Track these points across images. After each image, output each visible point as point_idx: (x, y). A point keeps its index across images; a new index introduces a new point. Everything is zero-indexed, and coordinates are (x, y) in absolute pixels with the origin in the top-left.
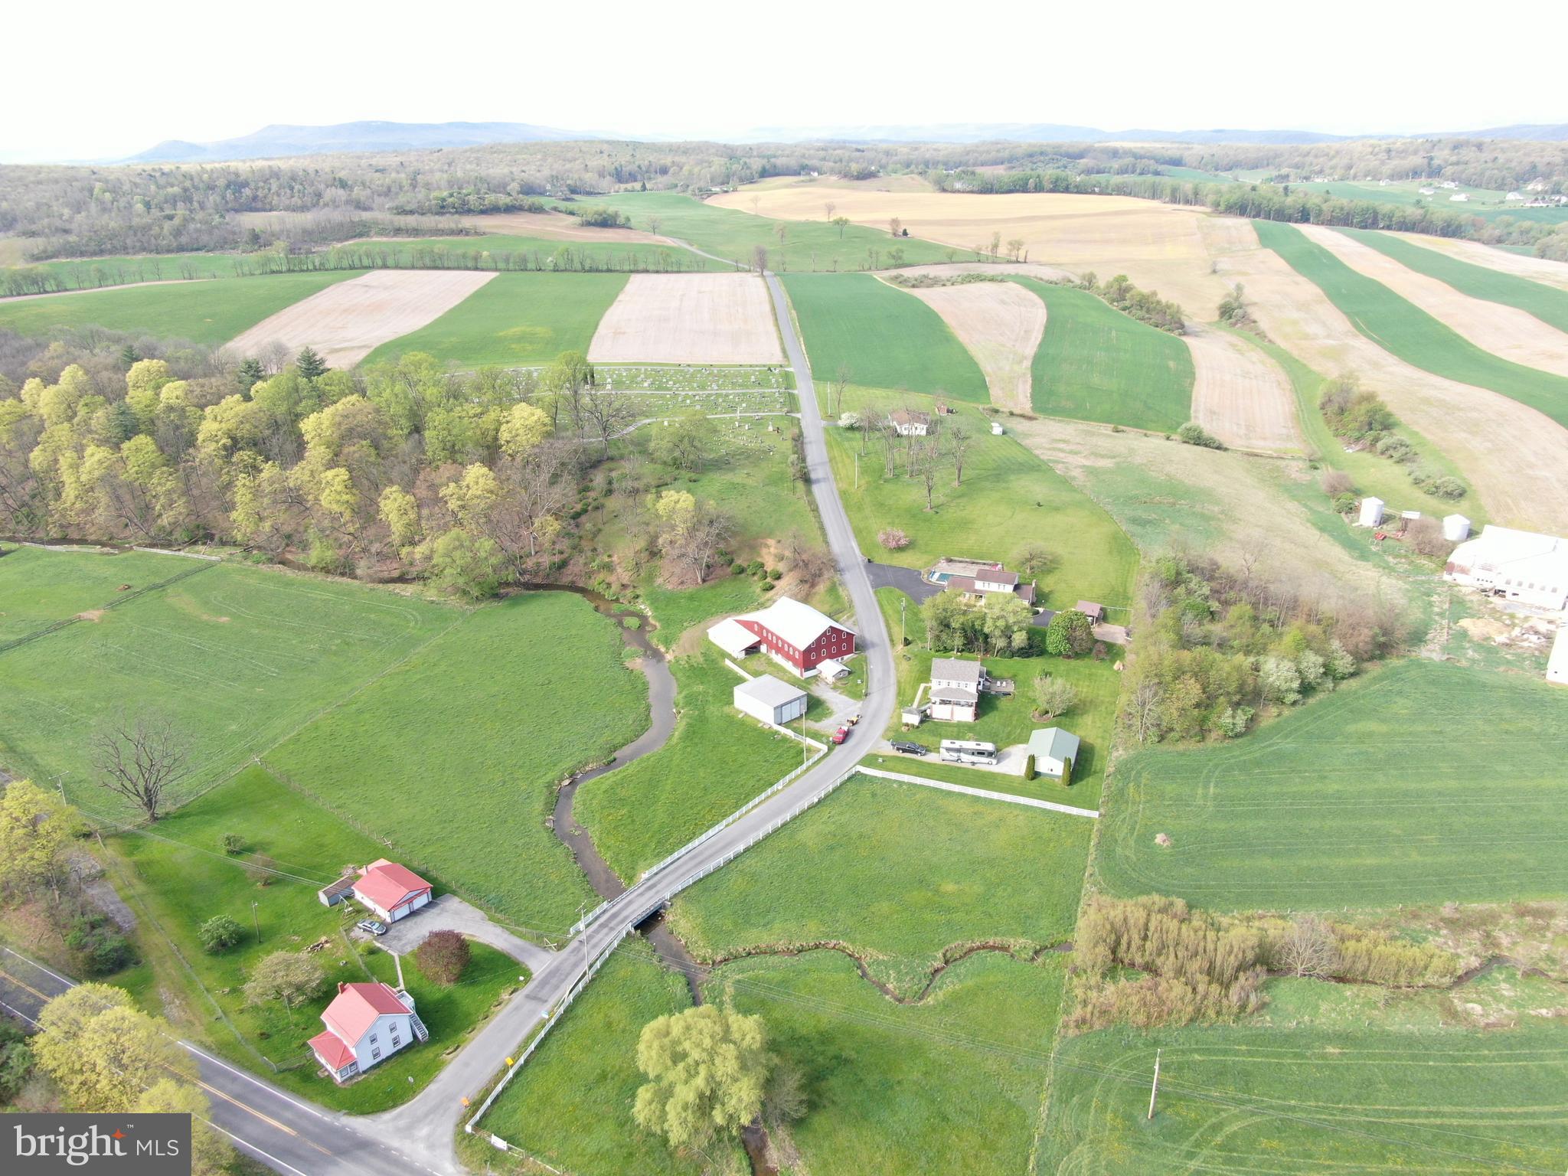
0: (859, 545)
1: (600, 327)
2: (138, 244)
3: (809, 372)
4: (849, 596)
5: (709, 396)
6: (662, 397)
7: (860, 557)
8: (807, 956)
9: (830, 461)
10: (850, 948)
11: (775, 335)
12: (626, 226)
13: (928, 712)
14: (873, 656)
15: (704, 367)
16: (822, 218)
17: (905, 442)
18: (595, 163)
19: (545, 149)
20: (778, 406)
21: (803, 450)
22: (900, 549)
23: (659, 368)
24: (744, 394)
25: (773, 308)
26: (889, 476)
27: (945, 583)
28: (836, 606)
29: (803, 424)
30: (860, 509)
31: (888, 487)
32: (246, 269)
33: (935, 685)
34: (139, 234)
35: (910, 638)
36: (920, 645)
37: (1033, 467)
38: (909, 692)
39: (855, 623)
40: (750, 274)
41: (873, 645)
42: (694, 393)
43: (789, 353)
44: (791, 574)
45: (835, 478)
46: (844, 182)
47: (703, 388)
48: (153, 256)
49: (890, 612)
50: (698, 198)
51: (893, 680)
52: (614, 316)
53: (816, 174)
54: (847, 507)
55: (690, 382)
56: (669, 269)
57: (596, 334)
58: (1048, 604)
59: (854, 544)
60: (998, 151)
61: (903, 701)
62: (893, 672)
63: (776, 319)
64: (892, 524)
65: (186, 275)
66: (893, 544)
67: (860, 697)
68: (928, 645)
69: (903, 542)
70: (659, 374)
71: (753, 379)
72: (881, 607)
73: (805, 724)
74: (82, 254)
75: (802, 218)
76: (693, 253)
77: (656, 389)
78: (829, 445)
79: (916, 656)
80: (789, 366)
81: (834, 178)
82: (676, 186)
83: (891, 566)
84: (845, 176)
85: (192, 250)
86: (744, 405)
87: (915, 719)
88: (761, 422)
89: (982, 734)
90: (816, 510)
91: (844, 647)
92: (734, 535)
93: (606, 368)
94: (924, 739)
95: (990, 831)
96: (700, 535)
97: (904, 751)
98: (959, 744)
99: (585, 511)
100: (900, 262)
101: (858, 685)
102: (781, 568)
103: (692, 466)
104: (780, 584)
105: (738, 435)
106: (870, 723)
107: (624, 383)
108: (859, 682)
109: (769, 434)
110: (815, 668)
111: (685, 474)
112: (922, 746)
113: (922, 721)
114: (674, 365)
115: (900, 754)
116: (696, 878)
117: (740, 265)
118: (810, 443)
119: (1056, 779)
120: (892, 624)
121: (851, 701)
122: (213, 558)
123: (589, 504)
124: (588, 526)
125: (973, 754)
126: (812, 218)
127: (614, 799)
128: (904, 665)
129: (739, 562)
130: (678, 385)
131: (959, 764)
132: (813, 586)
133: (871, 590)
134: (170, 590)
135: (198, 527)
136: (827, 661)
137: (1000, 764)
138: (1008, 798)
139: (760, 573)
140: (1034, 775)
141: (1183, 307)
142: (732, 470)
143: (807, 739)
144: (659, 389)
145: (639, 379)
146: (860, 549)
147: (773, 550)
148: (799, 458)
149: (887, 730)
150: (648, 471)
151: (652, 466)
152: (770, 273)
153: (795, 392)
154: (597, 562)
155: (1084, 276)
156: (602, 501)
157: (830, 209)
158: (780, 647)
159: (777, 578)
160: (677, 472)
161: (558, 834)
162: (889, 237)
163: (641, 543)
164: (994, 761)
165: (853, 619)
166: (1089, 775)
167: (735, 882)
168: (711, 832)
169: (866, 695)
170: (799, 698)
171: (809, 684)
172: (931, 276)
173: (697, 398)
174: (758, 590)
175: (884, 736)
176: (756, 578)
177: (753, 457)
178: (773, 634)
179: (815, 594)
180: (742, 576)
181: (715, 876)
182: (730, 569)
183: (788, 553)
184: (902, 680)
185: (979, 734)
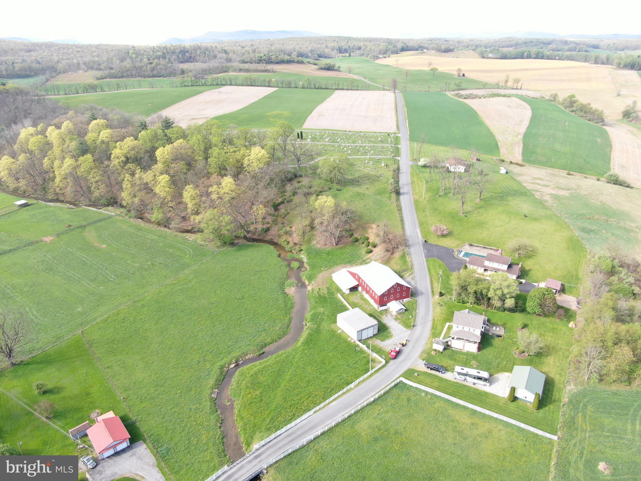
0: (421, 231)
1: (313, 113)
2: (137, 74)
3: (408, 137)
4: (411, 262)
5: (357, 146)
6: (333, 146)
7: (421, 239)
9: (412, 183)
12: (338, 70)
13: (449, 343)
14: (420, 300)
15: (357, 132)
17: (452, 176)
18: (331, 45)
19: (311, 40)
20: (389, 153)
21: (398, 177)
22: (443, 236)
23: (335, 132)
24: (374, 146)
25: (396, 106)
26: (442, 193)
27: (467, 259)
28: (404, 267)
29: (400, 163)
30: (424, 210)
31: (441, 199)
32: (175, 85)
33: (455, 326)
34: (138, 70)
35: (443, 292)
36: (449, 297)
38: (439, 327)
39: (413, 279)
40: (389, 92)
41: (422, 294)
42: (349, 145)
43: (400, 127)
44: (382, 245)
45: (413, 192)
47: (354, 143)
49: (433, 273)
50: (372, 60)
51: (430, 318)
53: (426, 50)
54: (417, 209)
55: (348, 139)
56: (353, 88)
57: (310, 117)
58: (527, 278)
59: (418, 231)
60: (510, 41)
61: (435, 333)
62: (431, 312)
63: (397, 111)
64: (440, 221)
65: (151, 87)
66: (439, 233)
67: (410, 327)
68: (454, 297)
69: (445, 232)
70: (334, 135)
71: (379, 139)
72: (429, 269)
73: (375, 342)
74: (114, 78)
76: (365, 82)
77: (332, 142)
78: (412, 175)
79: (446, 304)
80: (399, 133)
81: (433, 52)
82: (364, 54)
83: (437, 246)
84: (439, 51)
85: (157, 77)
86: (372, 152)
87: (441, 348)
88: (379, 161)
89: (482, 362)
90: (400, 210)
91: (404, 294)
92: (354, 221)
93: (310, 131)
94: (445, 362)
95: (481, 441)
96: (337, 220)
97: (431, 369)
98: (466, 370)
99: (283, 203)
100: (460, 88)
101: (409, 319)
102: (377, 241)
103: (339, 182)
104: (376, 250)
105: (366, 167)
106: (413, 346)
107: (316, 138)
108: (410, 317)
109: (382, 167)
110: (386, 305)
111: (335, 186)
112: (442, 366)
113: (445, 349)
114: (343, 131)
115: (429, 371)
116: (286, 454)
117: (385, 87)
118: (403, 173)
119: (528, 404)
120: (434, 282)
121: (404, 329)
122: (113, 214)
123: (285, 199)
124: (282, 211)
125: (475, 378)
126: (422, 68)
127: (254, 383)
128: (438, 309)
129: (356, 235)
130: (342, 141)
131: (465, 383)
132: (393, 253)
133: (424, 259)
134: (87, 229)
135: (112, 198)
136: (394, 301)
137: (492, 386)
138: (495, 415)
139: (366, 243)
140: (514, 399)
141: (604, 111)
142: (360, 185)
143: (374, 353)
144: (333, 142)
145: (324, 137)
146: (421, 234)
147: (374, 231)
148: (395, 181)
149: (423, 352)
150: (317, 183)
151: (319, 181)
152: (398, 91)
153: (399, 146)
154: (283, 230)
155: (552, 95)
156: (292, 198)
157: (430, 64)
158: (368, 291)
159: (375, 246)
160: (332, 185)
161: (216, 403)
162: (456, 77)
163: (307, 222)
164: (488, 384)
165: (412, 276)
166: (551, 403)
167: (311, 459)
168: (304, 417)
169: (413, 326)
170: (373, 326)
171: (382, 314)
172: (474, 94)
173: (350, 147)
174: (364, 252)
175: (420, 357)
176: (363, 245)
177: (372, 179)
178: (365, 283)
179: (393, 258)
180: (357, 243)
181: (299, 452)
182: (351, 239)
183: (382, 234)
184: (436, 319)
185: (480, 362)
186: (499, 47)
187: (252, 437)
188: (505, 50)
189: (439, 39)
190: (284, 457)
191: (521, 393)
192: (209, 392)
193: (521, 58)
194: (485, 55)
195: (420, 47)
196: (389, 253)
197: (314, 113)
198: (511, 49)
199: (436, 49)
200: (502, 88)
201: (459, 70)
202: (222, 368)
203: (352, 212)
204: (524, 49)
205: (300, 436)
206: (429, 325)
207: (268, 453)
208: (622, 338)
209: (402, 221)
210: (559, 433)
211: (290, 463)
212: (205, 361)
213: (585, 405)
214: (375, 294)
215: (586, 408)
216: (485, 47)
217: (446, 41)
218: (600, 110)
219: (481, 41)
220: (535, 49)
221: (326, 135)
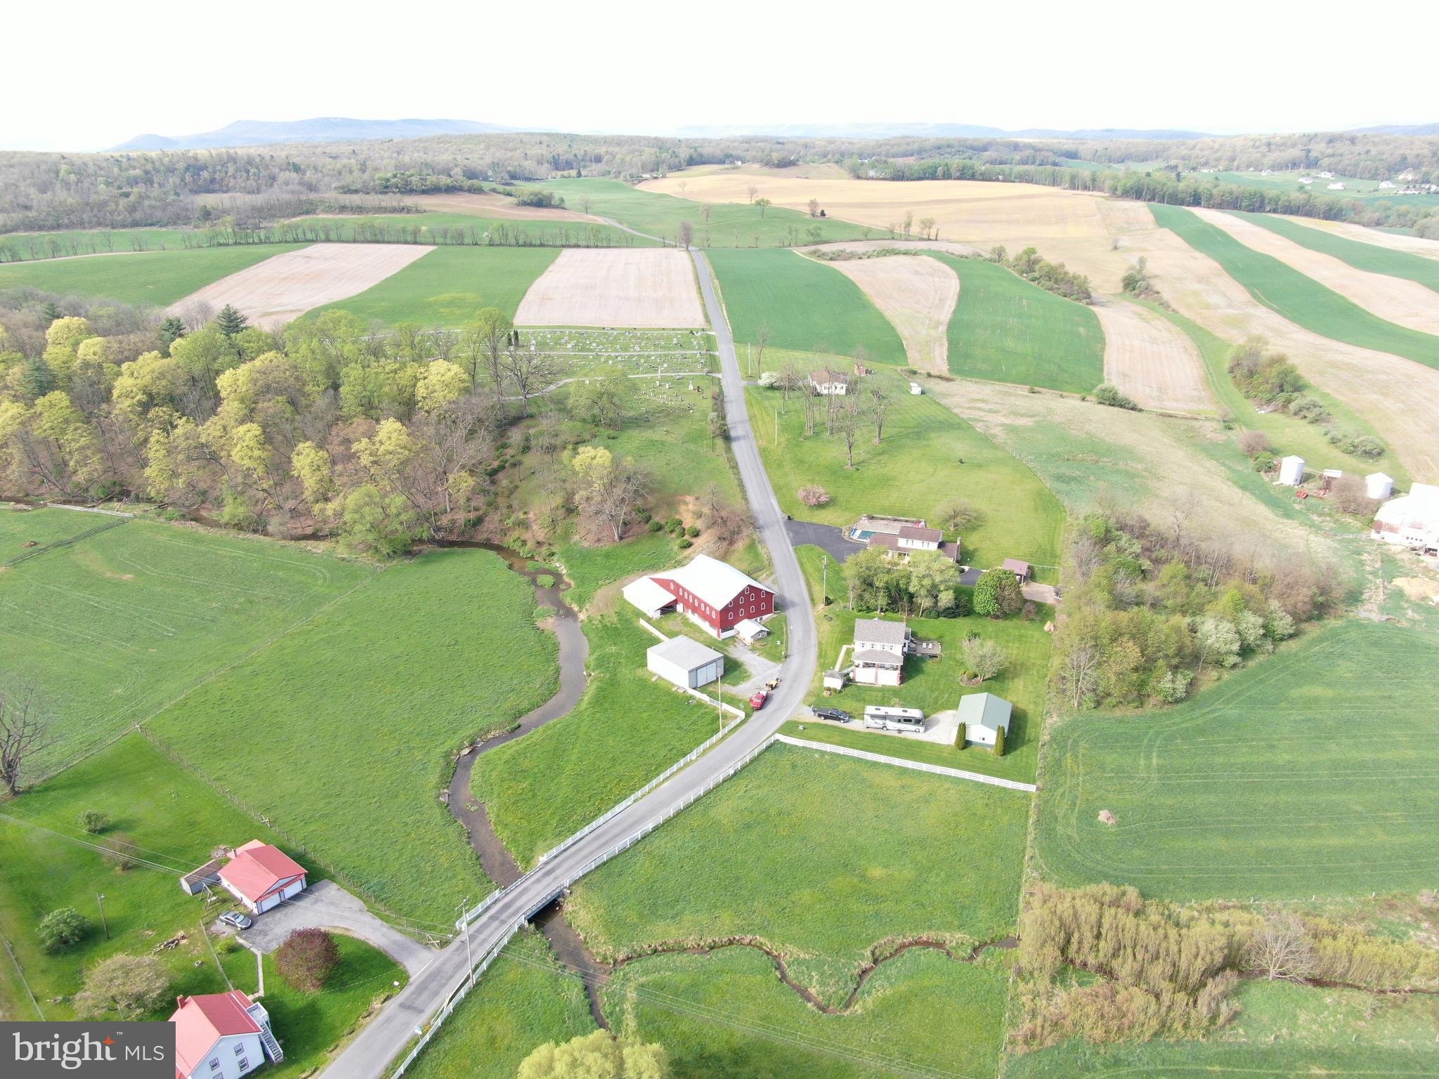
0: (779, 502)
1: (528, 294)
2: (94, 220)
3: (730, 334)
4: (768, 554)
5: (632, 356)
6: (584, 358)
7: (780, 516)
8: (720, 954)
9: (750, 419)
10: (768, 945)
11: (697, 303)
12: (560, 206)
13: (851, 675)
14: (794, 616)
15: (628, 330)
16: (745, 201)
17: (825, 401)
18: (534, 151)
19: (488, 140)
20: (699, 366)
21: (723, 408)
22: (820, 506)
23: (583, 331)
24: (666, 355)
25: (697, 279)
26: (809, 433)
27: (867, 541)
28: (755, 565)
29: (723, 383)
30: (780, 466)
31: (808, 444)
32: (194, 243)
33: (858, 646)
34: (95, 211)
35: (831, 597)
36: (842, 604)
37: (953, 425)
38: (831, 654)
39: (774, 582)
41: (793, 604)
42: (617, 354)
43: (711, 317)
44: (709, 531)
45: (755, 436)
46: (766, 170)
47: (626, 350)
48: (108, 230)
49: (810, 570)
50: (629, 184)
51: (814, 641)
52: (542, 284)
53: (739, 163)
54: (766, 464)
55: (612, 343)
56: (599, 244)
57: (524, 300)
58: (973, 562)
59: (774, 502)
60: (908, 144)
61: (825, 664)
62: (813, 633)
63: (700, 288)
64: (813, 481)
65: (137, 247)
66: (813, 501)
67: (780, 659)
68: (851, 604)
69: (823, 499)
70: (582, 336)
71: (675, 341)
72: (801, 564)
73: (721, 688)
74: (41, 228)
75: (727, 201)
76: (622, 231)
77: (579, 351)
78: (749, 404)
79: (837, 616)
80: (711, 329)
81: (756, 166)
82: (609, 172)
83: (811, 524)
84: (767, 164)
85: (146, 225)
86: (665, 365)
87: (837, 683)
88: (681, 381)
89: (909, 699)
90: (735, 467)
91: (763, 606)
92: (652, 491)
93: (531, 331)
94: (847, 705)
95: (919, 807)
96: (618, 492)
97: (826, 717)
98: (883, 710)
99: (502, 468)
100: (818, 239)
101: (777, 646)
102: (699, 524)
103: (612, 424)
104: (698, 542)
105: (658, 393)
106: (791, 687)
107: (548, 344)
108: (779, 643)
109: (689, 393)
110: (732, 628)
111: (604, 432)
112: (845, 712)
113: (844, 686)
114: (599, 328)
115: (822, 721)
116: (599, 862)
117: (667, 241)
118: (731, 401)
119: (989, 749)
120: (813, 583)
121: (771, 663)
122: (127, 515)
123: (506, 461)
124: (505, 483)
125: (899, 721)
126: (736, 200)
127: (515, 771)
128: (826, 626)
129: (657, 519)
130: (601, 347)
131: (884, 732)
132: (731, 543)
133: (791, 548)
134: (77, 547)
135: (115, 483)
136: (746, 621)
137: (928, 732)
138: (938, 770)
139: (678, 530)
140: (965, 744)
141: (1090, 278)
142: (652, 427)
143: (724, 704)
144: (583, 350)
145: (563, 341)
146: (780, 507)
147: (690, 507)
148: (718, 416)
149: (808, 694)
150: (567, 428)
151: (571, 424)
152: (694, 248)
153: (717, 354)
154: (513, 518)
155: (994, 250)
156: (519, 458)
157: (752, 192)
158: (697, 606)
159: (696, 534)
160: (597, 429)
161: (452, 810)
162: (808, 217)
163: (558, 500)
164: (922, 729)
165: (772, 577)
166: (1023, 744)
167: (643, 866)
168: (617, 809)
169: (786, 657)
170: (715, 661)
171: (727, 645)
172: (848, 250)
173: (619, 358)
174: (676, 548)
175: (804, 702)
176: (674, 535)
177: (672, 415)
178: (689, 593)
179: (733, 551)
180: (660, 533)
181: (621, 859)
182: (647, 527)
183: (706, 510)
184: (824, 642)
185: (905, 700)
186: (887, 156)
187: (531, 850)
188: (900, 162)
189: (765, 140)
190: (596, 868)
191: (974, 735)
192: (433, 793)
193: (932, 179)
194: (861, 173)
195: (728, 156)
196: (725, 543)
197: (530, 295)
198: (911, 160)
199: (762, 161)
200: (900, 238)
201: (813, 204)
202: (447, 755)
203: (646, 475)
204: (936, 160)
205: (617, 836)
206: (813, 653)
207: (565, 866)
208: (1124, 631)
209: (741, 485)
210: (1039, 783)
211: (609, 875)
212: (410, 749)
213: (1076, 741)
214: (712, 609)
215: (1078, 745)
216: (861, 156)
217: (779, 143)
218: (1082, 276)
219: (850, 143)
220: (957, 161)
221: (566, 338)
